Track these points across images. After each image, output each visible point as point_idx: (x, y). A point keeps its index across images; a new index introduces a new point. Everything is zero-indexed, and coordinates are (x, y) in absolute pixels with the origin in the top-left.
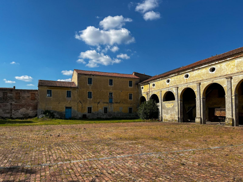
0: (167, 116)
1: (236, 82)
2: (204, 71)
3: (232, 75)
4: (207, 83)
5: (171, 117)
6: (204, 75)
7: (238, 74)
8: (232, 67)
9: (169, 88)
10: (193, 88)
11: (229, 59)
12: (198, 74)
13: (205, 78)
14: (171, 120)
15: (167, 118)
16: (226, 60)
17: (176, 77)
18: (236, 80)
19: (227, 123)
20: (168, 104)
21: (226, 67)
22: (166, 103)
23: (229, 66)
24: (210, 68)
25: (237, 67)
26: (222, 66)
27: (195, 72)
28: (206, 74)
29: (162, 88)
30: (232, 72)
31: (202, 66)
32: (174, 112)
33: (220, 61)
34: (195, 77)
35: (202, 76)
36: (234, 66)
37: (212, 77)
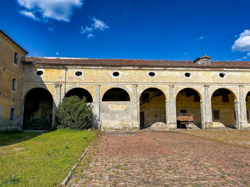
0: (110, 122)
1: (212, 91)
2: (178, 73)
3: (209, 84)
4: (182, 86)
5: (121, 124)
6: (178, 77)
7: (214, 85)
8: (209, 77)
9: (119, 84)
10: (163, 90)
11: (207, 69)
12: (171, 76)
13: (178, 81)
14: (121, 128)
15: (112, 126)
16: (204, 69)
17: (133, 72)
18: (212, 89)
19: (208, 127)
20: (115, 106)
21: (202, 76)
22: (109, 103)
23: (206, 76)
24: (185, 72)
25: (213, 78)
26: (198, 74)
27: (165, 72)
28: (181, 77)
29: (102, 81)
30: (208, 81)
31: (178, 68)
32: (128, 116)
33: (198, 69)
34: (166, 77)
35: (175, 79)
36: (210, 76)
37: (187, 81)
